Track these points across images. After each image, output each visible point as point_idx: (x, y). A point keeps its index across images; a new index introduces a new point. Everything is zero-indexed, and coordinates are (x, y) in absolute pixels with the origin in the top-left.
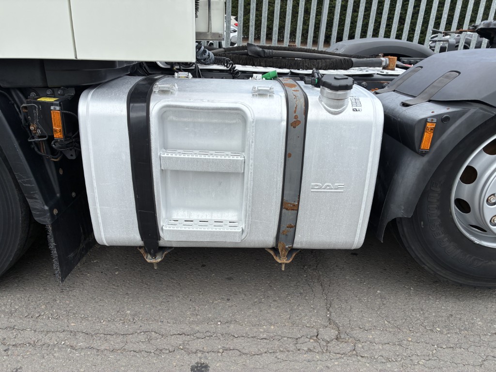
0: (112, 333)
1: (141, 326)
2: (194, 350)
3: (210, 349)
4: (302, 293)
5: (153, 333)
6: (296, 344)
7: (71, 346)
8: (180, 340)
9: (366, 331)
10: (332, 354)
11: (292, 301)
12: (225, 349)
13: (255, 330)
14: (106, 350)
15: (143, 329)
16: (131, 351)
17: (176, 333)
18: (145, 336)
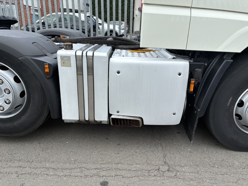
0: (65, 168)
1: (78, 166)
2: (102, 176)
3: (109, 175)
4: (153, 151)
5: (83, 168)
6: (149, 173)
7: (47, 174)
8: (95, 172)
9: (182, 167)
10: (165, 177)
11: (148, 154)
12: (116, 175)
13: (130, 167)
14: (62, 176)
15: (79, 166)
16: (73, 176)
17: (94, 168)
18: (80, 169)
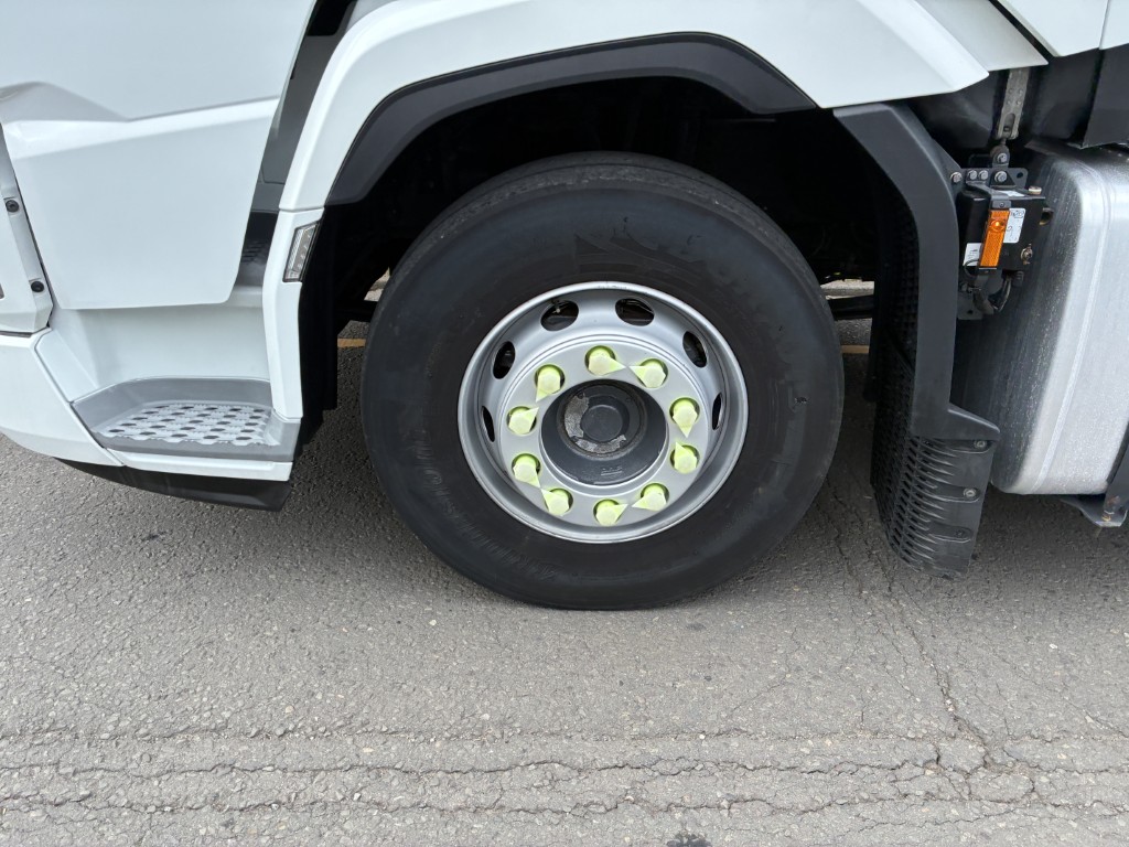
0: (463, 768)
1: (524, 751)
2: (663, 805)
3: (697, 800)
4: (875, 657)
5: (557, 766)
6: (894, 781)
7: (378, 804)
8: (621, 782)
9: (1048, 745)
10: (985, 802)
11: (857, 676)
12: (734, 801)
13: (791, 751)
14: (460, 809)
15: (531, 756)
16: (519, 811)
17: (608, 763)
18: (540, 772)
